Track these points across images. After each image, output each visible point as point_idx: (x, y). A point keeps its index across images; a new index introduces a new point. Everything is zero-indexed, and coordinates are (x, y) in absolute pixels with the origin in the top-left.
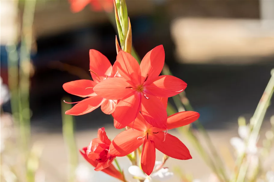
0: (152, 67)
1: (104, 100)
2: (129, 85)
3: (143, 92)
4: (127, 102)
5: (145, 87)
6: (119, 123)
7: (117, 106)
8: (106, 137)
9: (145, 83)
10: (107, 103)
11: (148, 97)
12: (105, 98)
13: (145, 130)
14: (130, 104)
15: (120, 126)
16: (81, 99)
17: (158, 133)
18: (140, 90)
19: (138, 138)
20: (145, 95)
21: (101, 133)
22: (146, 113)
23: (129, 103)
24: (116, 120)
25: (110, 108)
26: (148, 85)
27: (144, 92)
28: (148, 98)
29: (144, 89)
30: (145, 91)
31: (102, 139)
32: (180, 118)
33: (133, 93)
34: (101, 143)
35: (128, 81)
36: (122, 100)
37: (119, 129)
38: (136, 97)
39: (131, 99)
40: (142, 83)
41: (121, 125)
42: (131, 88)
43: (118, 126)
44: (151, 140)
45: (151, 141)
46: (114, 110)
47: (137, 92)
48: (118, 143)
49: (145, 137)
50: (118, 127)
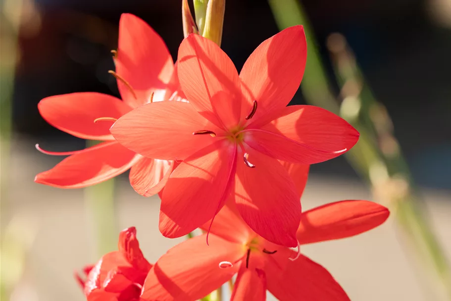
0: (270, 83)
1: (138, 158)
2: (206, 123)
3: (242, 147)
4: (200, 167)
5: (248, 133)
6: (172, 221)
7: (171, 177)
8: (138, 254)
9: (249, 122)
10: (146, 163)
11: (252, 163)
12: (140, 153)
13: (245, 239)
14: (206, 174)
15: (175, 229)
16: (81, 144)
17: (276, 253)
18: (237, 137)
19: (220, 264)
20: (246, 155)
21: (126, 241)
22: (248, 200)
23: (206, 171)
24: (166, 214)
25: (153, 179)
26: (258, 127)
27: (245, 145)
28: (251, 165)
29: (247, 137)
30: (248, 143)
31: (127, 258)
32: (339, 217)
33: (217, 145)
34: (127, 264)
35: (205, 114)
36: (186, 161)
37: (171, 237)
38: (222, 156)
39: (210, 160)
40: (242, 119)
41: (177, 226)
42: (212, 135)
43: (169, 230)
44: (259, 267)
45: (257, 270)
46: (163, 184)
47: (226, 143)
48: (170, 271)
49: (242, 259)
50: (169, 233)
